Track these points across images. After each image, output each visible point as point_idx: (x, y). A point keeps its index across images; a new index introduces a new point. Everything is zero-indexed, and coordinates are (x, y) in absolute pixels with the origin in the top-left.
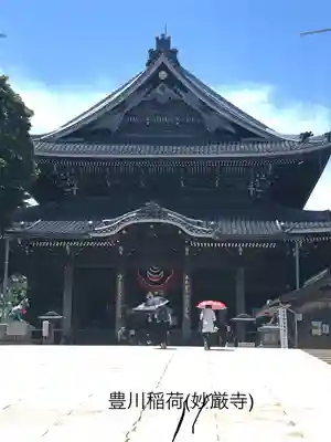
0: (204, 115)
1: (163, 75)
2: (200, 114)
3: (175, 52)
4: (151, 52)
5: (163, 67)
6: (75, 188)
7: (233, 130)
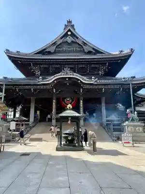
0: (83, 46)
1: (69, 33)
2: (82, 46)
3: (73, 25)
4: (66, 25)
5: (69, 30)
6: (39, 73)
7: (94, 51)
